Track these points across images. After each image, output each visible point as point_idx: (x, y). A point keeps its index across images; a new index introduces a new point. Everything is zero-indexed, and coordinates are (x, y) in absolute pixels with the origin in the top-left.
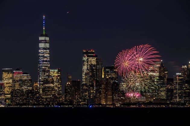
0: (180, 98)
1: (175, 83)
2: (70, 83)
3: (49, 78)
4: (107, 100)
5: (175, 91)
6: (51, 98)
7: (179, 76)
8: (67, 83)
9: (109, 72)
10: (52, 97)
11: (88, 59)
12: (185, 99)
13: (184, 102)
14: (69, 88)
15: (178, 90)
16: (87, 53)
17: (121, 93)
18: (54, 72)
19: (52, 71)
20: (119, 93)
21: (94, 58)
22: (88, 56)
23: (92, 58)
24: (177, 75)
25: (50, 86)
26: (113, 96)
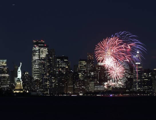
0: (139, 87)
1: (134, 72)
2: (28, 73)
3: (4, 68)
4: (67, 89)
5: (134, 80)
6: (7, 87)
7: (139, 65)
8: (26, 73)
9: (59, 62)
10: (9, 86)
11: (39, 49)
12: (144, 87)
13: (143, 90)
14: (27, 78)
15: (138, 79)
16: (37, 44)
17: (82, 83)
18: (3, 62)
19: (1, 61)
20: (80, 83)
21: (46, 49)
22: (39, 47)
23: (44, 49)
24: (137, 64)
25: (5, 76)
26: (74, 86)
